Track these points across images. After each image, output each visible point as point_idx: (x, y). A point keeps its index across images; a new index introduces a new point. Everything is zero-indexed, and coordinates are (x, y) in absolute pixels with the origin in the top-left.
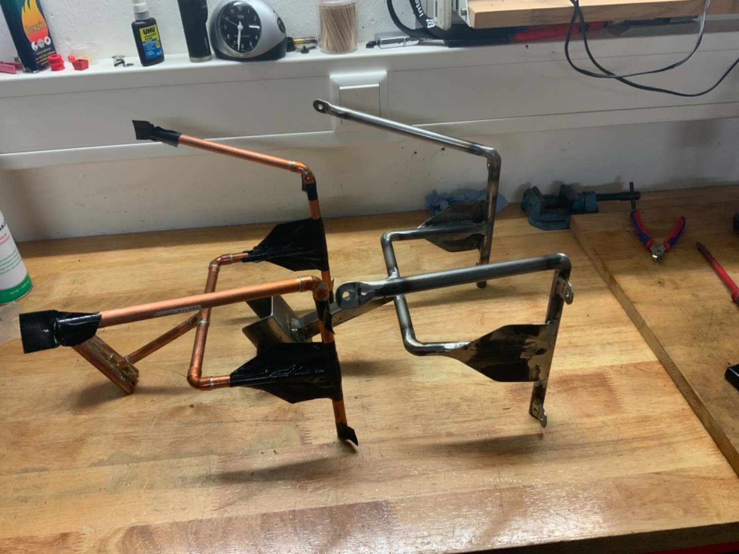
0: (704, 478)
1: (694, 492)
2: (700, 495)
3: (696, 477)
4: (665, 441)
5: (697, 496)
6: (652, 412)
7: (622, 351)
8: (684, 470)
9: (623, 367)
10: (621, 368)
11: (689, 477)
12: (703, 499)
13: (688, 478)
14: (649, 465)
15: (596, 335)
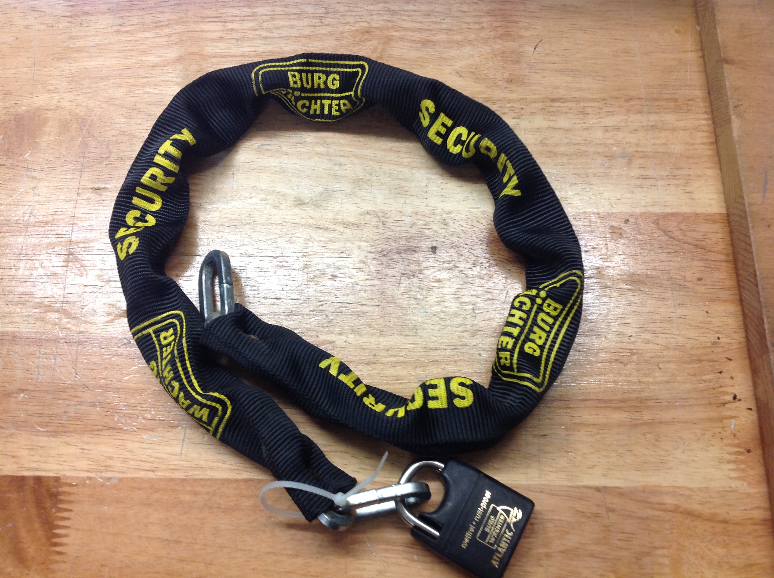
0: (689, 514)
1: (656, 544)
2: (665, 552)
3: (676, 510)
4: (647, 416)
5: (660, 552)
6: (647, 341)
7: (645, 178)
8: (656, 491)
9: (632, 220)
10: (627, 221)
11: (662, 507)
12: (666, 561)
13: (658, 510)
14: (592, 467)
15: (606, 129)
